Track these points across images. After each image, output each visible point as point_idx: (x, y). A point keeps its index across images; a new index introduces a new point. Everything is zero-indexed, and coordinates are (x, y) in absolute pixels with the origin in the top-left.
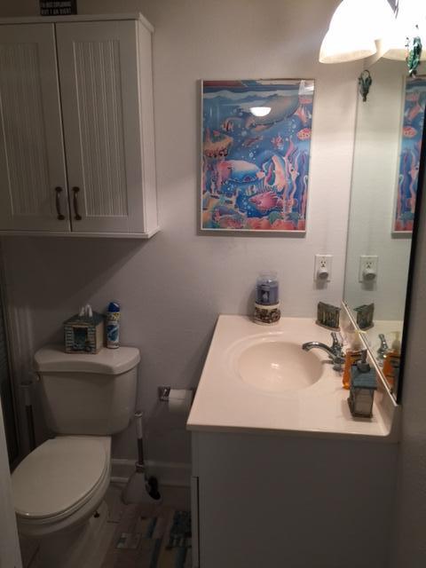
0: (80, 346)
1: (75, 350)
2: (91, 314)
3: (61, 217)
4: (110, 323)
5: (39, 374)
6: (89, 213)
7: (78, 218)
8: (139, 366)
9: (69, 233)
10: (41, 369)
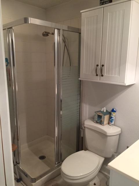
0: (99, 121)
1: (97, 122)
2: (105, 111)
3: (97, 75)
4: (111, 116)
5: (85, 127)
6: (106, 74)
7: (102, 76)
8: (120, 135)
9: (99, 81)
10: (85, 126)
